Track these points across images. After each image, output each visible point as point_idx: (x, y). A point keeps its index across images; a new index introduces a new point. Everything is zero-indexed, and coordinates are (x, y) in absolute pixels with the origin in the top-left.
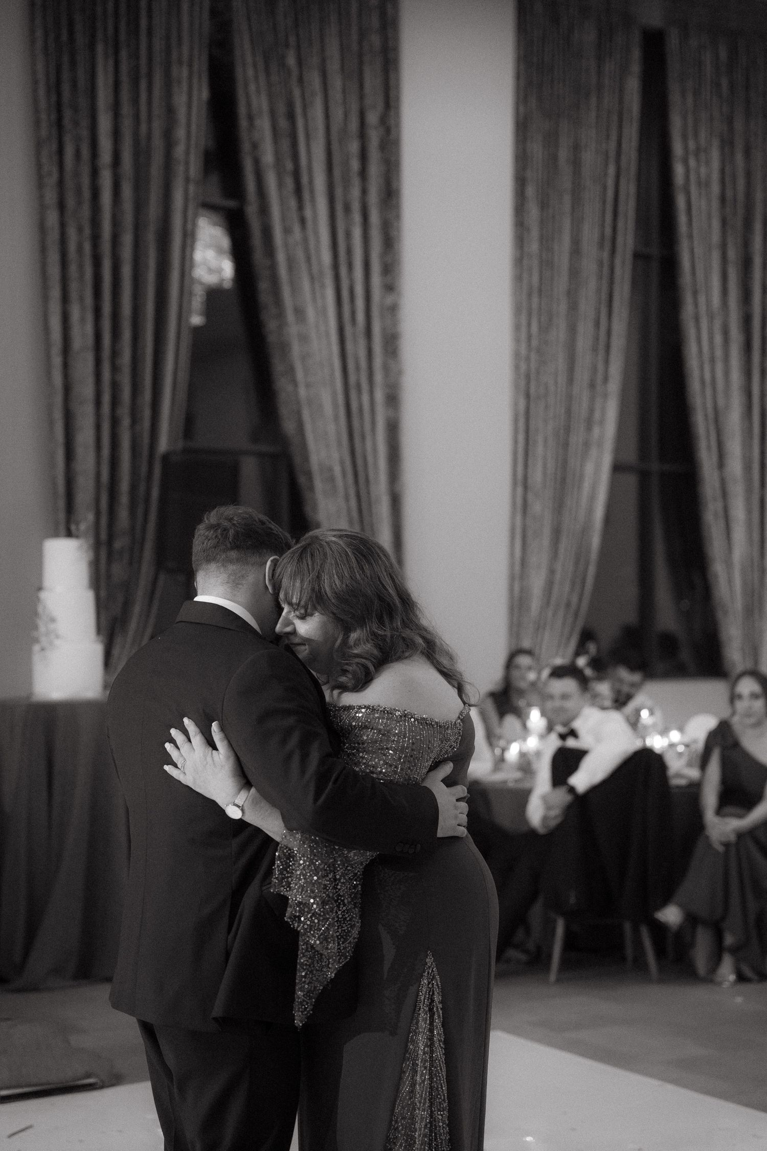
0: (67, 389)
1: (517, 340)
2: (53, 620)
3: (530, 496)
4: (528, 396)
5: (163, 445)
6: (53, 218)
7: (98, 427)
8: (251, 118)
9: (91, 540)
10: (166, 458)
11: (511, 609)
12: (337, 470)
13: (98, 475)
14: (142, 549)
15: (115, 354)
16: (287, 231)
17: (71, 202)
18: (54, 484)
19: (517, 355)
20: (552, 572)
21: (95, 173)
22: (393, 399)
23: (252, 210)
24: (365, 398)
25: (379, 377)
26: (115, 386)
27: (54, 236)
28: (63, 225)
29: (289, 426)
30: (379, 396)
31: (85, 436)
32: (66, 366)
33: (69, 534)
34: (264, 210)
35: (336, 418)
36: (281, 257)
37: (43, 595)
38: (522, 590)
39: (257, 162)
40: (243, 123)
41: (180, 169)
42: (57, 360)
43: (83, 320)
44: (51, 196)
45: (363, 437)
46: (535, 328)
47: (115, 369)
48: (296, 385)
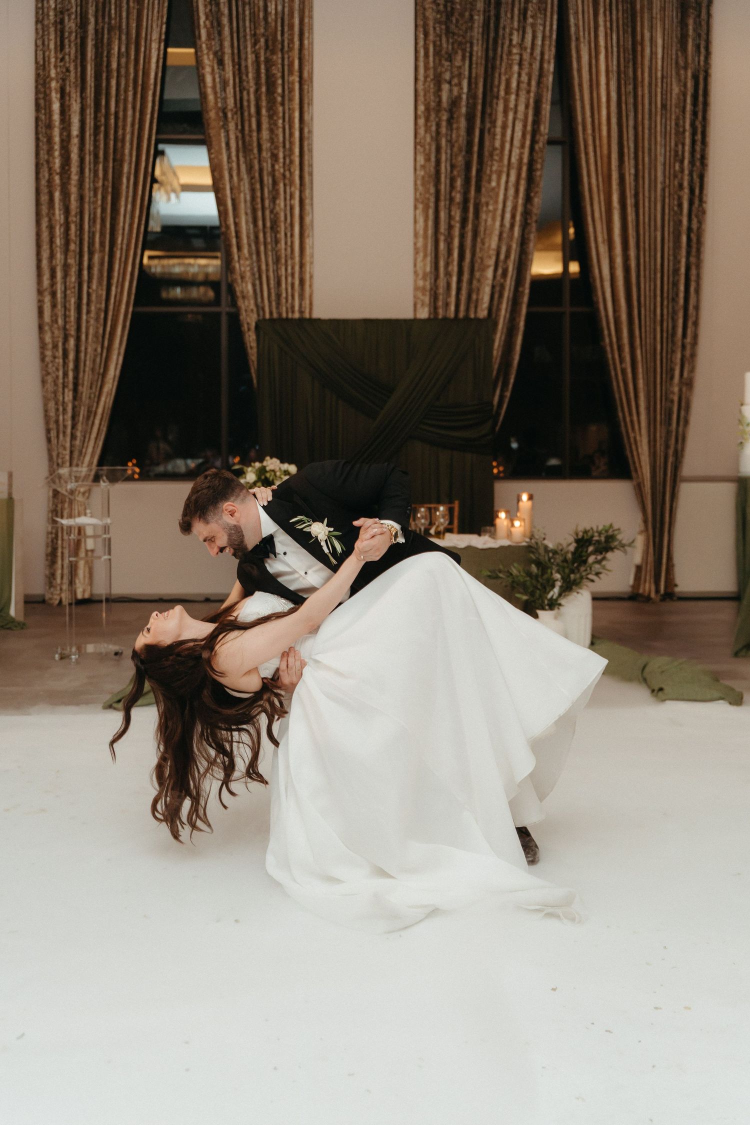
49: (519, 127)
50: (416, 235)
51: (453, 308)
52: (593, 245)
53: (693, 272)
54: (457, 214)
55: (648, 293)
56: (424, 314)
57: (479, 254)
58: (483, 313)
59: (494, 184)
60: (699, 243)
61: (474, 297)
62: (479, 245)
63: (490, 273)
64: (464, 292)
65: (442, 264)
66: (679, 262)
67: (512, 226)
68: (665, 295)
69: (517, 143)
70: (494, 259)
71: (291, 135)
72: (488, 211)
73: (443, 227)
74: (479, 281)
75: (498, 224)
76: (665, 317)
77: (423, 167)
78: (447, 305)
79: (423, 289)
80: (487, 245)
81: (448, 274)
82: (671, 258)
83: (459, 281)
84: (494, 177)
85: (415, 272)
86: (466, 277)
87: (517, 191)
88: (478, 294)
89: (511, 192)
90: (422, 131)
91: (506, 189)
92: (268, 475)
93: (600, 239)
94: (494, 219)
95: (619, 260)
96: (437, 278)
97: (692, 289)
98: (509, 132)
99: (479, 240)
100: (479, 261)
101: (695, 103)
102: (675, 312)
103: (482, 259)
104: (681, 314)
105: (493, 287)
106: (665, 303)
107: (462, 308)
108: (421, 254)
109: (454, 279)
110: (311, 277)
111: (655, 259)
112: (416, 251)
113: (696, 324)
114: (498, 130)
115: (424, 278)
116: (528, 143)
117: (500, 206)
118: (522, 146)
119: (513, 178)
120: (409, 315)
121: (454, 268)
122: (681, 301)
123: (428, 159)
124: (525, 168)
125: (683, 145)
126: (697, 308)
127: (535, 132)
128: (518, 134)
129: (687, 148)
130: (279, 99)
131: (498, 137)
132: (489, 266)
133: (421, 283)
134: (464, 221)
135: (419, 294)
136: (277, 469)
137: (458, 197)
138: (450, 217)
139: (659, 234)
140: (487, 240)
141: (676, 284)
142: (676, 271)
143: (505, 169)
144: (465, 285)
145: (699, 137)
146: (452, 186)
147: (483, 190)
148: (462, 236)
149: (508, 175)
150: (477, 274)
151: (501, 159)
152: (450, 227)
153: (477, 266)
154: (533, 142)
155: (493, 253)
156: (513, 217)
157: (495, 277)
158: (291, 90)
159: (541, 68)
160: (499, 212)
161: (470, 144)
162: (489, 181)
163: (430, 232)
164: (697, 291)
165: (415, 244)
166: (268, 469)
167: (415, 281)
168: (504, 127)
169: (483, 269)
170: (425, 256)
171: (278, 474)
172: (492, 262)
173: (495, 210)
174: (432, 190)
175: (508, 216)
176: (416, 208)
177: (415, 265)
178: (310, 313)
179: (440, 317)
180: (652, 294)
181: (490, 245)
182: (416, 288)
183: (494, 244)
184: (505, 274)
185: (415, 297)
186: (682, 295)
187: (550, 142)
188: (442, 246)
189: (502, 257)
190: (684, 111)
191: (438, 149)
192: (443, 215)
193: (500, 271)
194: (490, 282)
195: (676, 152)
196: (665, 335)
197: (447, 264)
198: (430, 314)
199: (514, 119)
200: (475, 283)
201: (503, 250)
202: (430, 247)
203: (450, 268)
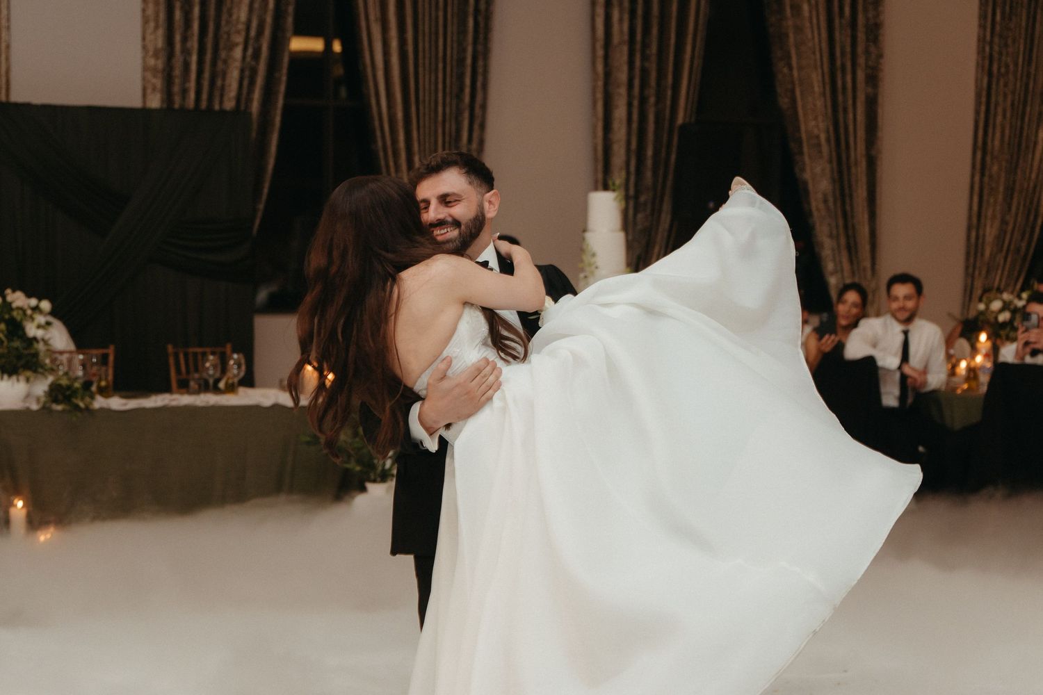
0: (608, 74)
1: (982, 26)
2: (594, 255)
3: (988, 159)
4: (990, 74)
5: (680, 120)
7: (630, 105)
9: (623, 193)
10: (683, 127)
11: (968, 254)
12: (823, 137)
13: (629, 143)
14: (662, 201)
15: (645, 45)
18: (595, 150)
19: (981, 40)
20: (1004, 222)
22: (873, 79)
24: (849, 78)
25: (861, 60)
26: (645, 72)
29: (784, 102)
30: (861, 75)
31: (620, 113)
32: (606, 57)
33: (606, 188)
35: (824, 94)
37: (587, 235)
38: (977, 238)
42: (600, 52)
43: (621, 20)
45: (845, 110)
46: (998, 18)
47: (645, 58)
48: (791, 68)
51: (192, 95)
52: (363, 24)
53: (480, 63)
55: (427, 86)
56: (155, 102)
57: (224, 29)
58: (229, 105)
61: (219, 83)
62: (225, 17)
63: (238, 53)
64: (207, 75)
65: (178, 38)
66: (464, 50)
68: (448, 90)
70: (243, 33)
74: (225, 62)
76: (447, 117)
78: (184, 92)
79: (154, 70)
80: (234, 17)
81: (186, 52)
82: (455, 45)
83: (200, 62)
85: (144, 47)
86: (208, 57)
88: (224, 79)
92: (15, 313)
93: (372, 17)
95: (394, 44)
96: (170, 55)
97: (479, 84)
99: (225, 10)
100: (225, 36)
102: (459, 113)
103: (228, 34)
104: (466, 115)
105: (242, 71)
106: (448, 100)
107: (205, 96)
108: (152, 24)
109: (194, 58)
110: (8, 47)
111: (437, 47)
112: (145, 21)
113: (483, 126)
115: (156, 55)
120: (136, 103)
121: (194, 44)
122: (467, 99)
126: (484, 107)
132: (237, 44)
133: (152, 62)
135: (149, 75)
136: (26, 307)
139: (441, 14)
140: (235, 11)
141: (461, 77)
142: (461, 61)
144: (207, 67)
150: (223, 54)
153: (222, 45)
155: (241, 27)
157: (244, 57)
164: (485, 86)
165: (144, 10)
166: (14, 305)
167: (144, 58)
169: (231, 47)
170: (156, 27)
171: (29, 312)
172: (239, 39)
177: (144, 39)
178: (8, 95)
179: (177, 106)
180: (433, 87)
181: (238, 18)
182: (145, 68)
183: (243, 16)
184: (256, 55)
185: (144, 79)
186: (467, 90)
188: (178, 15)
189: (253, 33)
193: (250, 51)
194: (238, 64)
196: (447, 139)
197: (185, 39)
198: (163, 101)
200: (220, 65)
201: (254, 24)
202: (162, 16)
203: (189, 44)
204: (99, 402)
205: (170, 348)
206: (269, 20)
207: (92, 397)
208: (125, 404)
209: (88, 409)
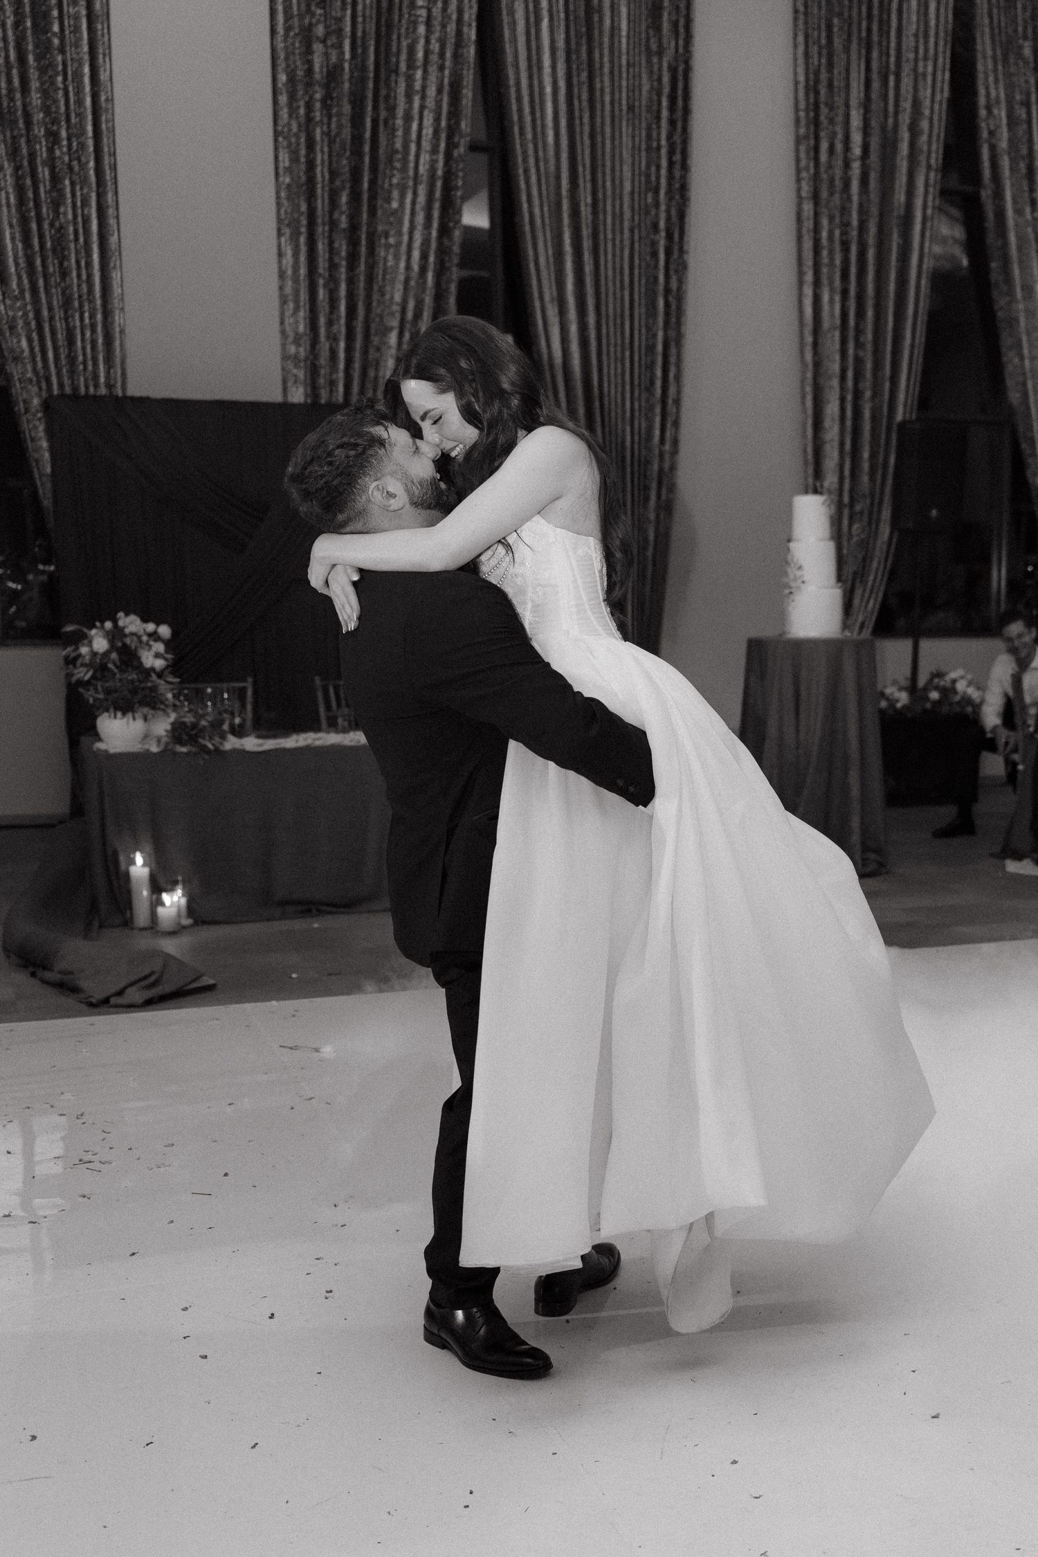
0: (817, 364)
2: (800, 568)
5: (899, 417)
6: (808, 208)
7: (843, 400)
8: (989, 108)
9: (835, 497)
10: (902, 425)
13: (842, 444)
14: (879, 512)
15: (859, 331)
16: (1019, 212)
17: (824, 194)
18: (805, 451)
21: (847, 165)
23: (986, 194)
26: (859, 361)
27: (808, 224)
28: (816, 215)
29: (1014, 397)
31: (832, 408)
32: (815, 344)
33: (816, 491)
34: (998, 194)
36: (1012, 238)
37: (792, 545)
39: (993, 148)
40: (983, 112)
41: (922, 158)
42: (809, 339)
43: (832, 301)
44: (806, 188)
47: (859, 345)
48: (1022, 358)
49: (428, 120)
50: (282, 275)
51: (341, 388)
52: (537, 304)
53: (673, 350)
54: (343, 248)
55: (613, 379)
56: (298, 395)
57: (377, 310)
59: (395, 205)
60: (680, 311)
61: (372, 373)
62: (375, 297)
63: (393, 338)
64: (357, 365)
65: (322, 320)
66: (655, 336)
67: (423, 270)
68: (636, 382)
69: (426, 145)
70: (398, 316)
71: (80, 102)
72: (388, 246)
73: (322, 265)
74: (378, 349)
75: (402, 265)
76: (637, 414)
77: (289, 170)
78: (332, 383)
79: (296, 359)
80: (388, 297)
81: (333, 338)
82: (643, 330)
83: (349, 349)
84: (395, 194)
85: (283, 332)
86: (358, 344)
87: (429, 218)
88: (377, 370)
89: (420, 218)
90: (284, 113)
91: (413, 213)
92: (128, 641)
93: (547, 298)
94: (397, 257)
95: (573, 329)
96: (314, 342)
97: (671, 375)
98: (415, 126)
99: (376, 288)
100: (377, 319)
101: (672, 108)
102: (651, 408)
103: (381, 317)
104: (658, 410)
106: (636, 394)
107: (355, 389)
108: (291, 305)
109: (342, 345)
110: (122, 332)
111: (623, 333)
112: (283, 301)
113: (676, 424)
114: (399, 122)
115: (297, 342)
116: (443, 145)
117: (406, 238)
118: (434, 151)
119: (422, 199)
120: (275, 396)
121: (341, 327)
122: (658, 392)
123: (295, 159)
124: (439, 184)
125: (658, 167)
126: (677, 402)
127: (452, 130)
128: (428, 132)
129: (663, 172)
130: (56, 41)
131: (400, 133)
132: (391, 329)
133: (292, 349)
134: (353, 258)
135: (290, 365)
136: (141, 632)
137: (344, 222)
138: (332, 250)
139: (627, 293)
140: (388, 288)
141: (651, 367)
142: (651, 349)
143: (411, 183)
144: (357, 355)
145: (677, 157)
146: (334, 203)
147: (379, 212)
148: (351, 282)
149: (415, 194)
150: (376, 340)
151: (404, 169)
152: (333, 266)
153: (374, 329)
154: (451, 145)
155: (396, 308)
156: (424, 256)
157: (400, 344)
158: (77, 29)
159: (459, 33)
160: (404, 248)
161: (357, 139)
162: (388, 200)
163: (303, 271)
164: (678, 378)
165: (281, 288)
166: (127, 631)
167: (284, 346)
168: (408, 118)
169: (385, 332)
170: (297, 309)
171: (145, 638)
172: (395, 323)
173: (399, 244)
174: (304, 208)
175: (416, 254)
176: (280, 234)
177: (282, 323)
178: (124, 388)
179: (323, 401)
180: (619, 381)
181: (392, 298)
182: (285, 357)
183: (398, 297)
185: (284, 369)
186: (658, 383)
187: (474, 148)
188: (322, 293)
189: (410, 315)
190: (658, 118)
191: (311, 145)
192: (321, 247)
193: (407, 336)
194: (393, 351)
195: (648, 176)
196: (636, 438)
197: (330, 323)
198: (306, 395)
199: (422, 108)
200: (372, 354)
201: (411, 305)
202: (304, 296)
203: (335, 329)
204: (231, 743)
205: (318, 680)
206: (428, 300)
207: (223, 737)
208: (261, 745)
209: (217, 751)
